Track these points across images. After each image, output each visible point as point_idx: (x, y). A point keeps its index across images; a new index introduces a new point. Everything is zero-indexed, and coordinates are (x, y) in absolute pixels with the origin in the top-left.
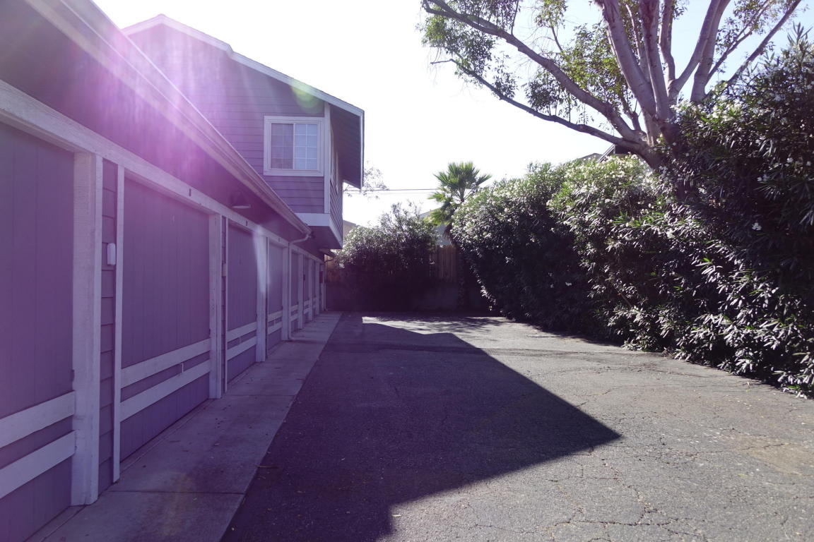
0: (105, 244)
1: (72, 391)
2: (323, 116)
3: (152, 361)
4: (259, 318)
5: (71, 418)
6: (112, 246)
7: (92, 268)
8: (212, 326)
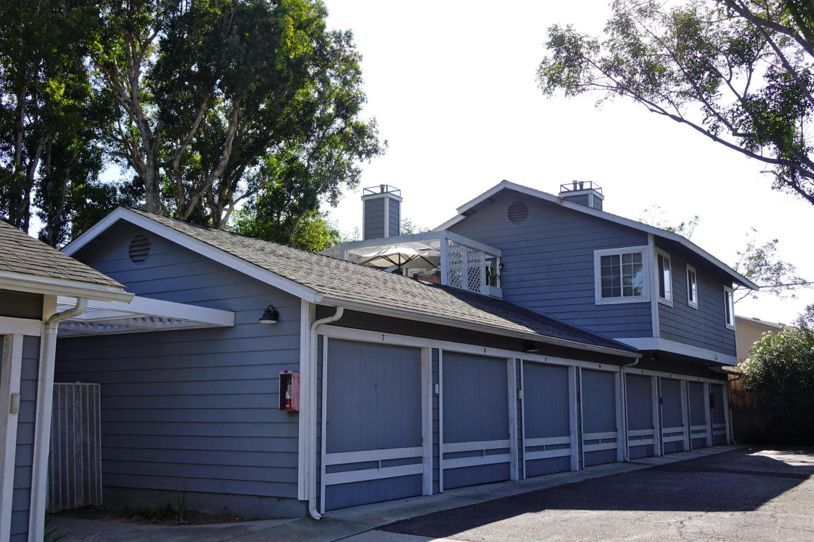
0: (434, 385)
1: (421, 446)
2: (647, 244)
3: (464, 443)
4: (572, 434)
5: (422, 457)
6: (437, 385)
7: (428, 395)
8: (511, 432)
